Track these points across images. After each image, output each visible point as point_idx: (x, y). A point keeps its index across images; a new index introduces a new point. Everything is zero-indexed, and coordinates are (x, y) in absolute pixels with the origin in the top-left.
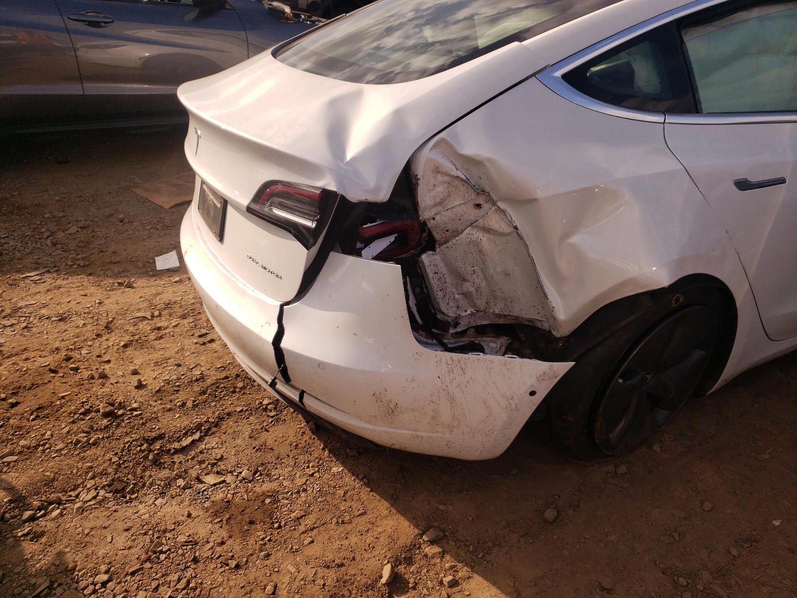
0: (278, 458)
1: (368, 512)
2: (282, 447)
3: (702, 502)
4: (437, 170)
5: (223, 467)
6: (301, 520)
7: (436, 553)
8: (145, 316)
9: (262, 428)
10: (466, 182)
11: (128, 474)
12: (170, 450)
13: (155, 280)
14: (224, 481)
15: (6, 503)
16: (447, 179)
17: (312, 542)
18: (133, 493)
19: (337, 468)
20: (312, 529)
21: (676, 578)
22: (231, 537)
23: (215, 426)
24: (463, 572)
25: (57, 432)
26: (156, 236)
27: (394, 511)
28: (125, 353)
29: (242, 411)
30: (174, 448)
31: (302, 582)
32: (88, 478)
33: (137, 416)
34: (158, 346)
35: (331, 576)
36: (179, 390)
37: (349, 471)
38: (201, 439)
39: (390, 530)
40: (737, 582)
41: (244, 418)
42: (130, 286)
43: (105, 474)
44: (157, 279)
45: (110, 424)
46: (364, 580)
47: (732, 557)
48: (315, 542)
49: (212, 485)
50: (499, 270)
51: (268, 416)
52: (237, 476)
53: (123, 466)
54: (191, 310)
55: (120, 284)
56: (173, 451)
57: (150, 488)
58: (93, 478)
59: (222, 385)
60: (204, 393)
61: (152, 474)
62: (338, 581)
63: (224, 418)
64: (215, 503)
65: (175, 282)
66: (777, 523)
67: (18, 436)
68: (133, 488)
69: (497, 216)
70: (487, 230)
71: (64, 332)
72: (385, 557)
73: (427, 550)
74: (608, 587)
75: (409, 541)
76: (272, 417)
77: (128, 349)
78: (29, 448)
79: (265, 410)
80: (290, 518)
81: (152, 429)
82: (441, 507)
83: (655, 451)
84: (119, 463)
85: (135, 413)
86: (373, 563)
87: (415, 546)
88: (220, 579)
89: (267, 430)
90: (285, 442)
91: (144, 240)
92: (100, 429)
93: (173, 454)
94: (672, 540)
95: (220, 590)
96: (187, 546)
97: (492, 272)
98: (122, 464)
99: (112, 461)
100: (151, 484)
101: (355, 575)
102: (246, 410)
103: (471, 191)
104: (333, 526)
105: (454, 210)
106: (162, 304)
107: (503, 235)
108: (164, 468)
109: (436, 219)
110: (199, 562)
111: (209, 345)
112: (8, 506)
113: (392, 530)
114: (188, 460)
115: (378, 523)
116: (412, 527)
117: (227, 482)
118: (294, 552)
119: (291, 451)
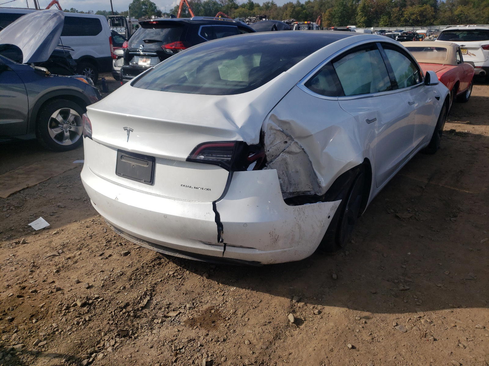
0: (199, 294)
1: (263, 300)
2: (197, 289)
3: (383, 255)
4: (271, 128)
5: (173, 307)
6: (236, 313)
7: (303, 305)
8: (54, 254)
9: (179, 285)
10: (283, 132)
11: (125, 327)
12: (138, 309)
13: (39, 236)
14: (180, 313)
15: (65, 362)
16: (275, 131)
17: (249, 319)
18: (134, 334)
19: (233, 289)
20: (245, 314)
21: (393, 281)
22: (209, 331)
23: (154, 291)
24: (319, 307)
25: (59, 322)
26: (14, 213)
27: (273, 296)
28: (60, 275)
29: (161, 281)
30: (140, 307)
31: (259, 334)
32: (102, 336)
33: (101, 301)
34: (79, 266)
35: (270, 328)
36: (115, 282)
37: (239, 287)
38: (151, 299)
39: (278, 303)
40: (412, 276)
41: (166, 283)
42: (24, 243)
43: (111, 331)
44: (40, 235)
45: (89, 309)
46: (284, 325)
47: (405, 269)
48: (250, 319)
49: (176, 316)
50: (293, 170)
51: (178, 279)
52: (185, 308)
53: (118, 324)
54: (81, 244)
55: (16, 243)
56: (140, 309)
57: (142, 329)
58: (106, 334)
59: (138, 273)
60: (131, 279)
61: (138, 322)
62: (274, 328)
63: (154, 286)
64: (186, 322)
65: (55, 234)
66: (409, 253)
67: (34, 332)
68: (132, 332)
69: (294, 145)
70: (290, 153)
71: (4, 276)
72: (285, 313)
73: (298, 305)
74: (375, 292)
75: (289, 304)
76: (180, 278)
77: (60, 273)
78: (49, 335)
79: (174, 276)
80: (230, 314)
81: (118, 303)
82: (291, 288)
83: (353, 243)
84: (116, 323)
85: (99, 300)
86: (282, 317)
87: (292, 305)
88: (221, 347)
89: (182, 285)
90: (197, 287)
91: (7, 217)
92: (86, 313)
93: (142, 310)
94: (382, 270)
95: (225, 351)
96: (191, 342)
97: (290, 172)
98: (117, 323)
99: (110, 324)
100: (142, 327)
101: (278, 324)
102: (164, 279)
103: (284, 135)
104: (252, 310)
105: (277, 145)
106: (59, 246)
107: (296, 153)
108: (142, 317)
109: (270, 151)
110: (203, 345)
111: (110, 258)
112: (67, 363)
113: (279, 303)
114: (152, 310)
115: (270, 302)
116: (286, 299)
117: (182, 312)
118: (244, 326)
119: (203, 289)
